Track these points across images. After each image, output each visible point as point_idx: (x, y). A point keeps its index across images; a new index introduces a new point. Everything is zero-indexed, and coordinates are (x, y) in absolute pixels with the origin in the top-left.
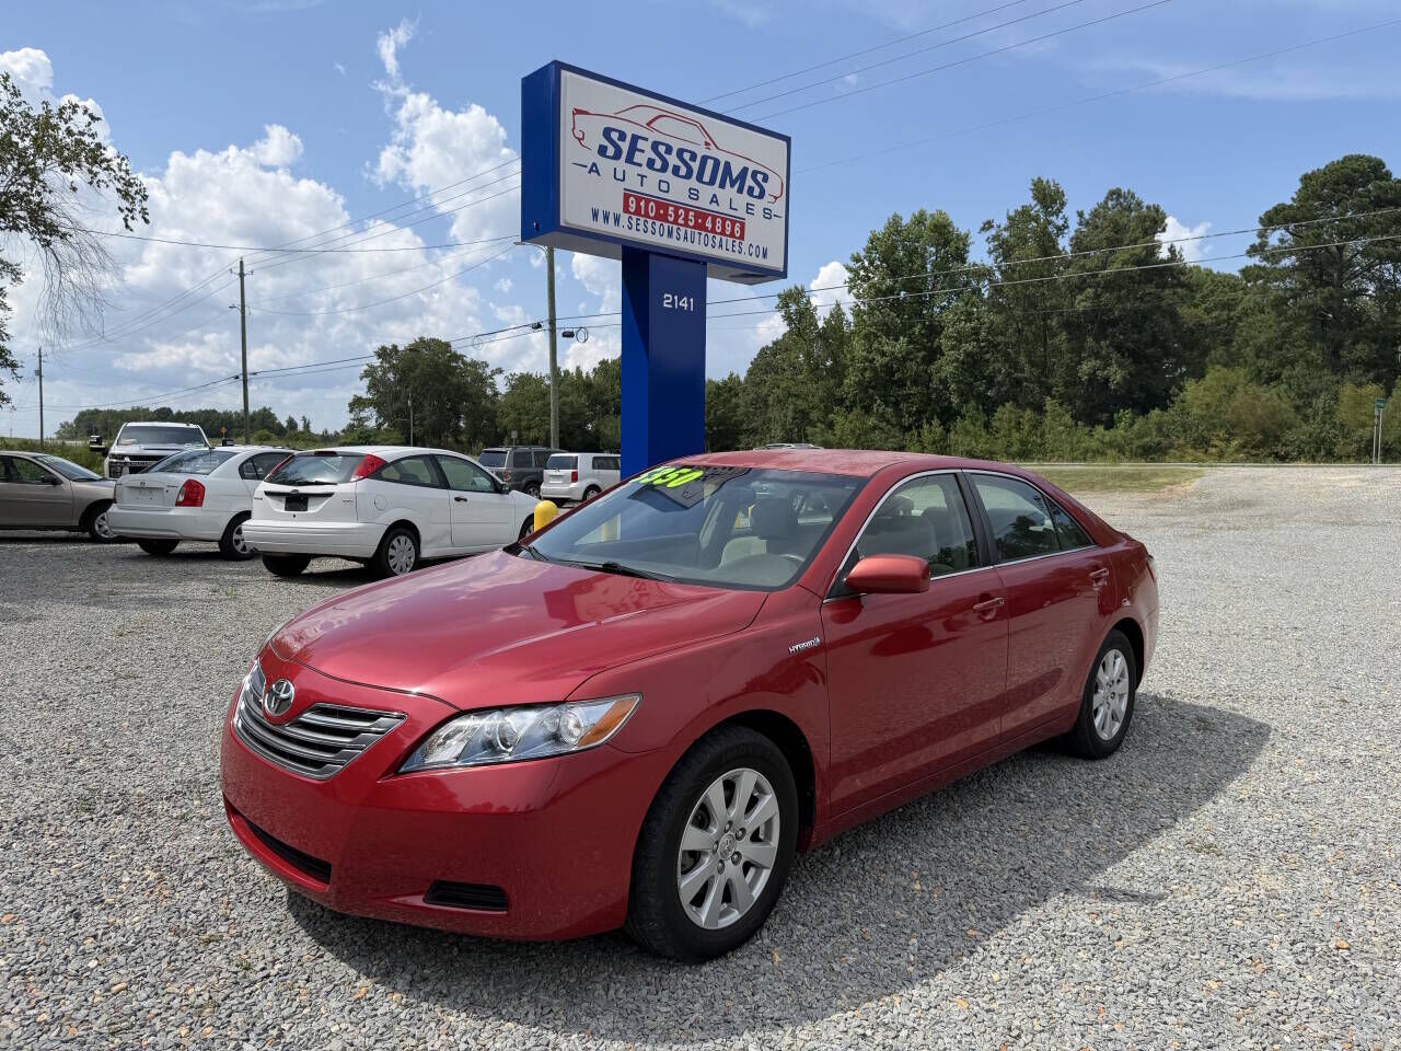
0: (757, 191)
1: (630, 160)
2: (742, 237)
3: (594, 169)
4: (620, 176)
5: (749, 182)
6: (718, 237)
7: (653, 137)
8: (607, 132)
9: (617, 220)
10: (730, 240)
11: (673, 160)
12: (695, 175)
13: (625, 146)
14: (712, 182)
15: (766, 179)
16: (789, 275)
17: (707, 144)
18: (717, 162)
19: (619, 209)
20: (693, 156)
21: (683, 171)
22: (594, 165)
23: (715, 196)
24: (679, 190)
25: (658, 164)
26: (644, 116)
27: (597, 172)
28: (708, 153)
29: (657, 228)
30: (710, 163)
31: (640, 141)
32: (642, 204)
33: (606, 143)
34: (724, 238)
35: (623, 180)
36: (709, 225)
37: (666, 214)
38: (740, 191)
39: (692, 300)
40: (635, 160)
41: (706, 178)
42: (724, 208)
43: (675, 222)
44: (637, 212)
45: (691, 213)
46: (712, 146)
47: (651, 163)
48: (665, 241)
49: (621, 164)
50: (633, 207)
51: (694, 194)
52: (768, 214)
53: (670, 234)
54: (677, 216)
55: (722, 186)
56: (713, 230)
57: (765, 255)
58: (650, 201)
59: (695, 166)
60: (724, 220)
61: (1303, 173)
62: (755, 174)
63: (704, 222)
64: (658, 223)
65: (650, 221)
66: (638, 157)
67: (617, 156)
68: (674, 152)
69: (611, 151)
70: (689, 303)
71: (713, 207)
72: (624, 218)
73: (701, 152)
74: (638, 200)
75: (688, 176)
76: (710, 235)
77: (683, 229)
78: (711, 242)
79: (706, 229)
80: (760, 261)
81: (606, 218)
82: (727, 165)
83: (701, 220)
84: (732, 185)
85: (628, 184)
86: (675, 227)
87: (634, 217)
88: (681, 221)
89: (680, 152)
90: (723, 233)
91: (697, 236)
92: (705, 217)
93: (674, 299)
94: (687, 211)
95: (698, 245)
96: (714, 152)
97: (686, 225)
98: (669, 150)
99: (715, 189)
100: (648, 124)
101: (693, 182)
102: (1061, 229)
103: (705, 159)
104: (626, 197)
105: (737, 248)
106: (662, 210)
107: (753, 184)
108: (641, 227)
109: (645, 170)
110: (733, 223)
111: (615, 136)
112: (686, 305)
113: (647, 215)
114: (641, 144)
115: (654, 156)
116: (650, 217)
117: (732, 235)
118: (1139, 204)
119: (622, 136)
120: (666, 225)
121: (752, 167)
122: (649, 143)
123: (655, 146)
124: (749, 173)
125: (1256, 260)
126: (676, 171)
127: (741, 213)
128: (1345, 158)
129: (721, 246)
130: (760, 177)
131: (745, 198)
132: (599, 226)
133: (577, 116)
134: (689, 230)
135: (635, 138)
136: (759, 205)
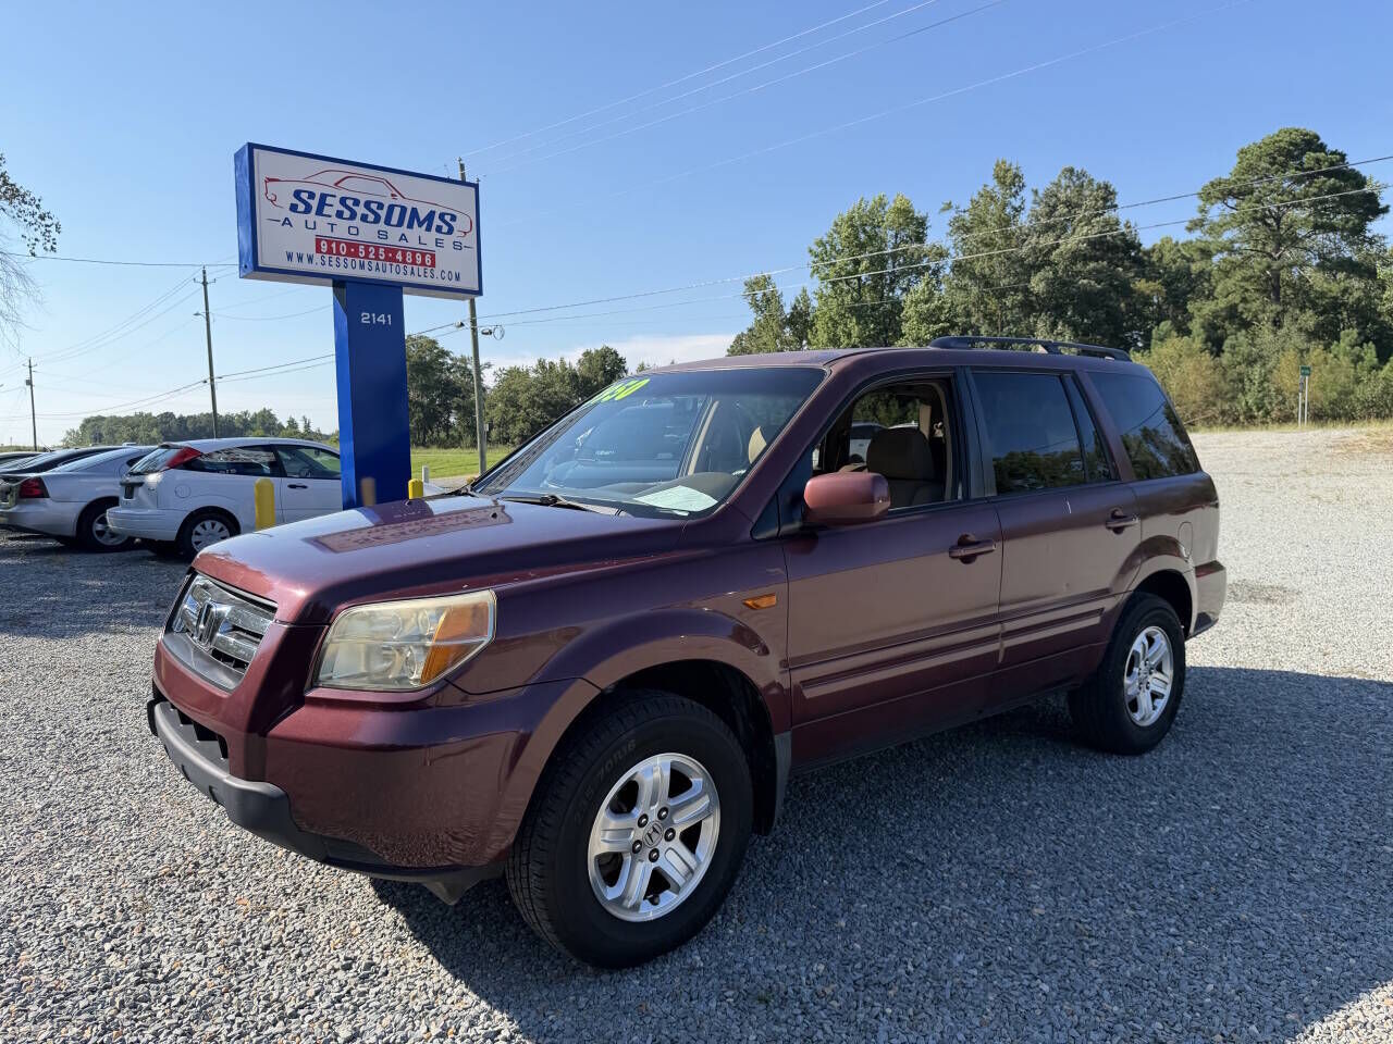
0: (445, 229)
1: (319, 212)
2: (433, 265)
3: (287, 222)
4: (311, 225)
5: (437, 221)
6: (409, 267)
7: (340, 194)
8: (297, 194)
9: (310, 259)
10: (421, 268)
11: (360, 210)
12: (383, 219)
13: (314, 203)
14: (400, 224)
15: (454, 218)
16: (484, 292)
17: (393, 195)
18: (404, 209)
19: (312, 250)
20: (381, 206)
21: (371, 217)
22: (286, 219)
23: (403, 235)
24: (368, 233)
25: (347, 214)
26: (332, 178)
27: (290, 224)
28: (394, 202)
29: (349, 262)
30: (397, 211)
31: (328, 198)
32: (334, 245)
33: (296, 201)
34: (415, 267)
35: (315, 228)
36: (399, 257)
37: (357, 251)
38: (428, 229)
39: (389, 316)
40: (324, 213)
41: (395, 220)
42: (413, 243)
43: (366, 257)
44: (330, 251)
45: (381, 251)
46: (399, 197)
47: (339, 214)
48: (358, 273)
49: (312, 217)
50: (324, 248)
51: (382, 234)
52: (457, 246)
53: (362, 266)
54: (367, 253)
55: (410, 226)
56: (404, 261)
57: (458, 278)
58: (340, 243)
59: (383, 213)
60: (414, 254)
61: (1240, 148)
62: (442, 216)
63: (394, 256)
64: (350, 259)
65: (342, 258)
66: (327, 210)
67: (308, 210)
68: (362, 203)
69: (301, 207)
70: (386, 319)
71: (403, 243)
72: (317, 258)
73: (387, 202)
74: (329, 243)
75: (377, 220)
76: (402, 266)
77: (374, 263)
78: (402, 271)
79: (398, 261)
80: (453, 284)
81: (300, 258)
82: (414, 211)
83: (391, 254)
84: (420, 225)
85: (318, 231)
86: (366, 261)
87: (327, 256)
88: (371, 256)
89: (367, 205)
90: (414, 263)
91: (388, 267)
92: (394, 252)
93: (371, 317)
94: (377, 249)
95: (390, 274)
96: (400, 201)
97: (377, 258)
98: (357, 202)
99: (404, 229)
100: (336, 184)
101: (382, 226)
102: (1018, 210)
103: (391, 208)
104: (318, 242)
105: (429, 274)
106: (353, 249)
107: (441, 224)
108: (334, 263)
109: (334, 220)
110: (423, 255)
111: (304, 196)
112: (384, 321)
113: (338, 253)
114: (329, 200)
115: (342, 208)
116: (340, 254)
117: (423, 264)
118: (1091, 182)
119: (312, 195)
120: (357, 260)
121: (439, 211)
122: (338, 199)
123: (343, 201)
124: (437, 216)
125: (1197, 234)
126: (364, 218)
127: (431, 246)
128: (1280, 132)
129: (412, 273)
130: (447, 218)
131: (434, 234)
132: (294, 265)
133: (269, 184)
134: (380, 263)
135: (323, 197)
136: (448, 240)
